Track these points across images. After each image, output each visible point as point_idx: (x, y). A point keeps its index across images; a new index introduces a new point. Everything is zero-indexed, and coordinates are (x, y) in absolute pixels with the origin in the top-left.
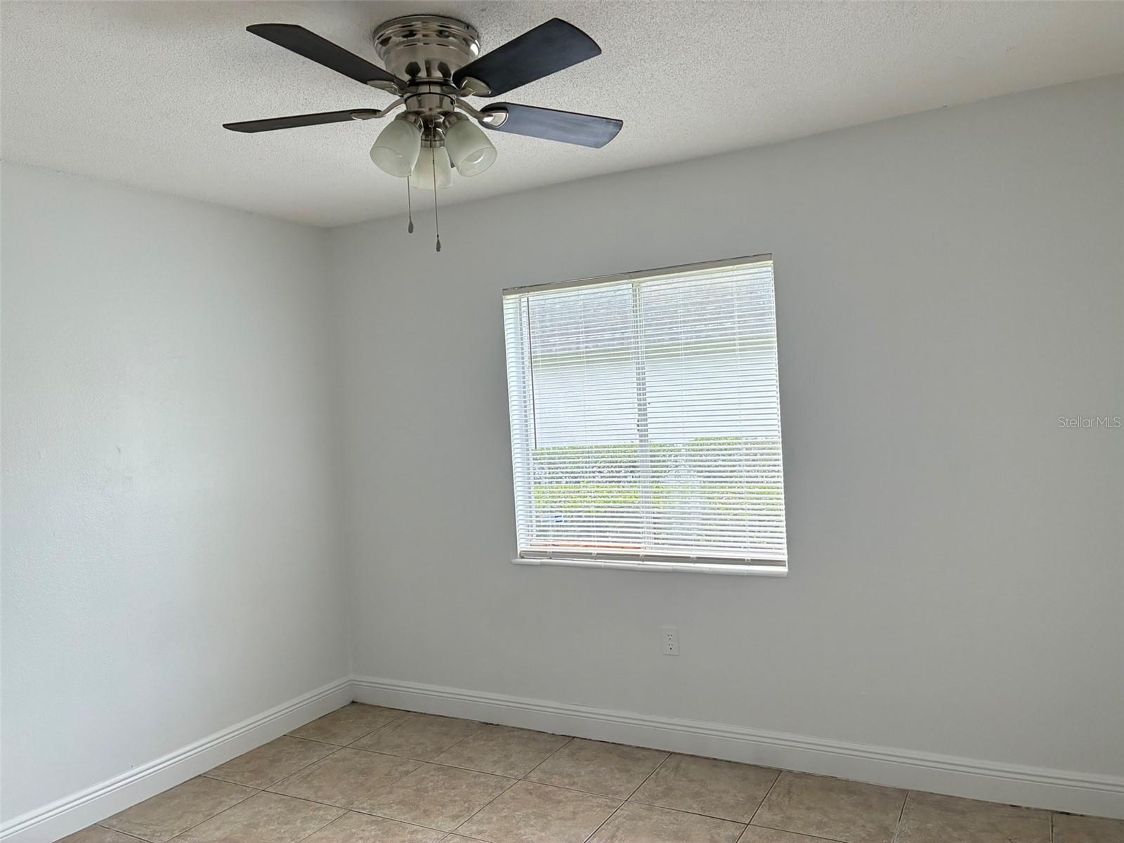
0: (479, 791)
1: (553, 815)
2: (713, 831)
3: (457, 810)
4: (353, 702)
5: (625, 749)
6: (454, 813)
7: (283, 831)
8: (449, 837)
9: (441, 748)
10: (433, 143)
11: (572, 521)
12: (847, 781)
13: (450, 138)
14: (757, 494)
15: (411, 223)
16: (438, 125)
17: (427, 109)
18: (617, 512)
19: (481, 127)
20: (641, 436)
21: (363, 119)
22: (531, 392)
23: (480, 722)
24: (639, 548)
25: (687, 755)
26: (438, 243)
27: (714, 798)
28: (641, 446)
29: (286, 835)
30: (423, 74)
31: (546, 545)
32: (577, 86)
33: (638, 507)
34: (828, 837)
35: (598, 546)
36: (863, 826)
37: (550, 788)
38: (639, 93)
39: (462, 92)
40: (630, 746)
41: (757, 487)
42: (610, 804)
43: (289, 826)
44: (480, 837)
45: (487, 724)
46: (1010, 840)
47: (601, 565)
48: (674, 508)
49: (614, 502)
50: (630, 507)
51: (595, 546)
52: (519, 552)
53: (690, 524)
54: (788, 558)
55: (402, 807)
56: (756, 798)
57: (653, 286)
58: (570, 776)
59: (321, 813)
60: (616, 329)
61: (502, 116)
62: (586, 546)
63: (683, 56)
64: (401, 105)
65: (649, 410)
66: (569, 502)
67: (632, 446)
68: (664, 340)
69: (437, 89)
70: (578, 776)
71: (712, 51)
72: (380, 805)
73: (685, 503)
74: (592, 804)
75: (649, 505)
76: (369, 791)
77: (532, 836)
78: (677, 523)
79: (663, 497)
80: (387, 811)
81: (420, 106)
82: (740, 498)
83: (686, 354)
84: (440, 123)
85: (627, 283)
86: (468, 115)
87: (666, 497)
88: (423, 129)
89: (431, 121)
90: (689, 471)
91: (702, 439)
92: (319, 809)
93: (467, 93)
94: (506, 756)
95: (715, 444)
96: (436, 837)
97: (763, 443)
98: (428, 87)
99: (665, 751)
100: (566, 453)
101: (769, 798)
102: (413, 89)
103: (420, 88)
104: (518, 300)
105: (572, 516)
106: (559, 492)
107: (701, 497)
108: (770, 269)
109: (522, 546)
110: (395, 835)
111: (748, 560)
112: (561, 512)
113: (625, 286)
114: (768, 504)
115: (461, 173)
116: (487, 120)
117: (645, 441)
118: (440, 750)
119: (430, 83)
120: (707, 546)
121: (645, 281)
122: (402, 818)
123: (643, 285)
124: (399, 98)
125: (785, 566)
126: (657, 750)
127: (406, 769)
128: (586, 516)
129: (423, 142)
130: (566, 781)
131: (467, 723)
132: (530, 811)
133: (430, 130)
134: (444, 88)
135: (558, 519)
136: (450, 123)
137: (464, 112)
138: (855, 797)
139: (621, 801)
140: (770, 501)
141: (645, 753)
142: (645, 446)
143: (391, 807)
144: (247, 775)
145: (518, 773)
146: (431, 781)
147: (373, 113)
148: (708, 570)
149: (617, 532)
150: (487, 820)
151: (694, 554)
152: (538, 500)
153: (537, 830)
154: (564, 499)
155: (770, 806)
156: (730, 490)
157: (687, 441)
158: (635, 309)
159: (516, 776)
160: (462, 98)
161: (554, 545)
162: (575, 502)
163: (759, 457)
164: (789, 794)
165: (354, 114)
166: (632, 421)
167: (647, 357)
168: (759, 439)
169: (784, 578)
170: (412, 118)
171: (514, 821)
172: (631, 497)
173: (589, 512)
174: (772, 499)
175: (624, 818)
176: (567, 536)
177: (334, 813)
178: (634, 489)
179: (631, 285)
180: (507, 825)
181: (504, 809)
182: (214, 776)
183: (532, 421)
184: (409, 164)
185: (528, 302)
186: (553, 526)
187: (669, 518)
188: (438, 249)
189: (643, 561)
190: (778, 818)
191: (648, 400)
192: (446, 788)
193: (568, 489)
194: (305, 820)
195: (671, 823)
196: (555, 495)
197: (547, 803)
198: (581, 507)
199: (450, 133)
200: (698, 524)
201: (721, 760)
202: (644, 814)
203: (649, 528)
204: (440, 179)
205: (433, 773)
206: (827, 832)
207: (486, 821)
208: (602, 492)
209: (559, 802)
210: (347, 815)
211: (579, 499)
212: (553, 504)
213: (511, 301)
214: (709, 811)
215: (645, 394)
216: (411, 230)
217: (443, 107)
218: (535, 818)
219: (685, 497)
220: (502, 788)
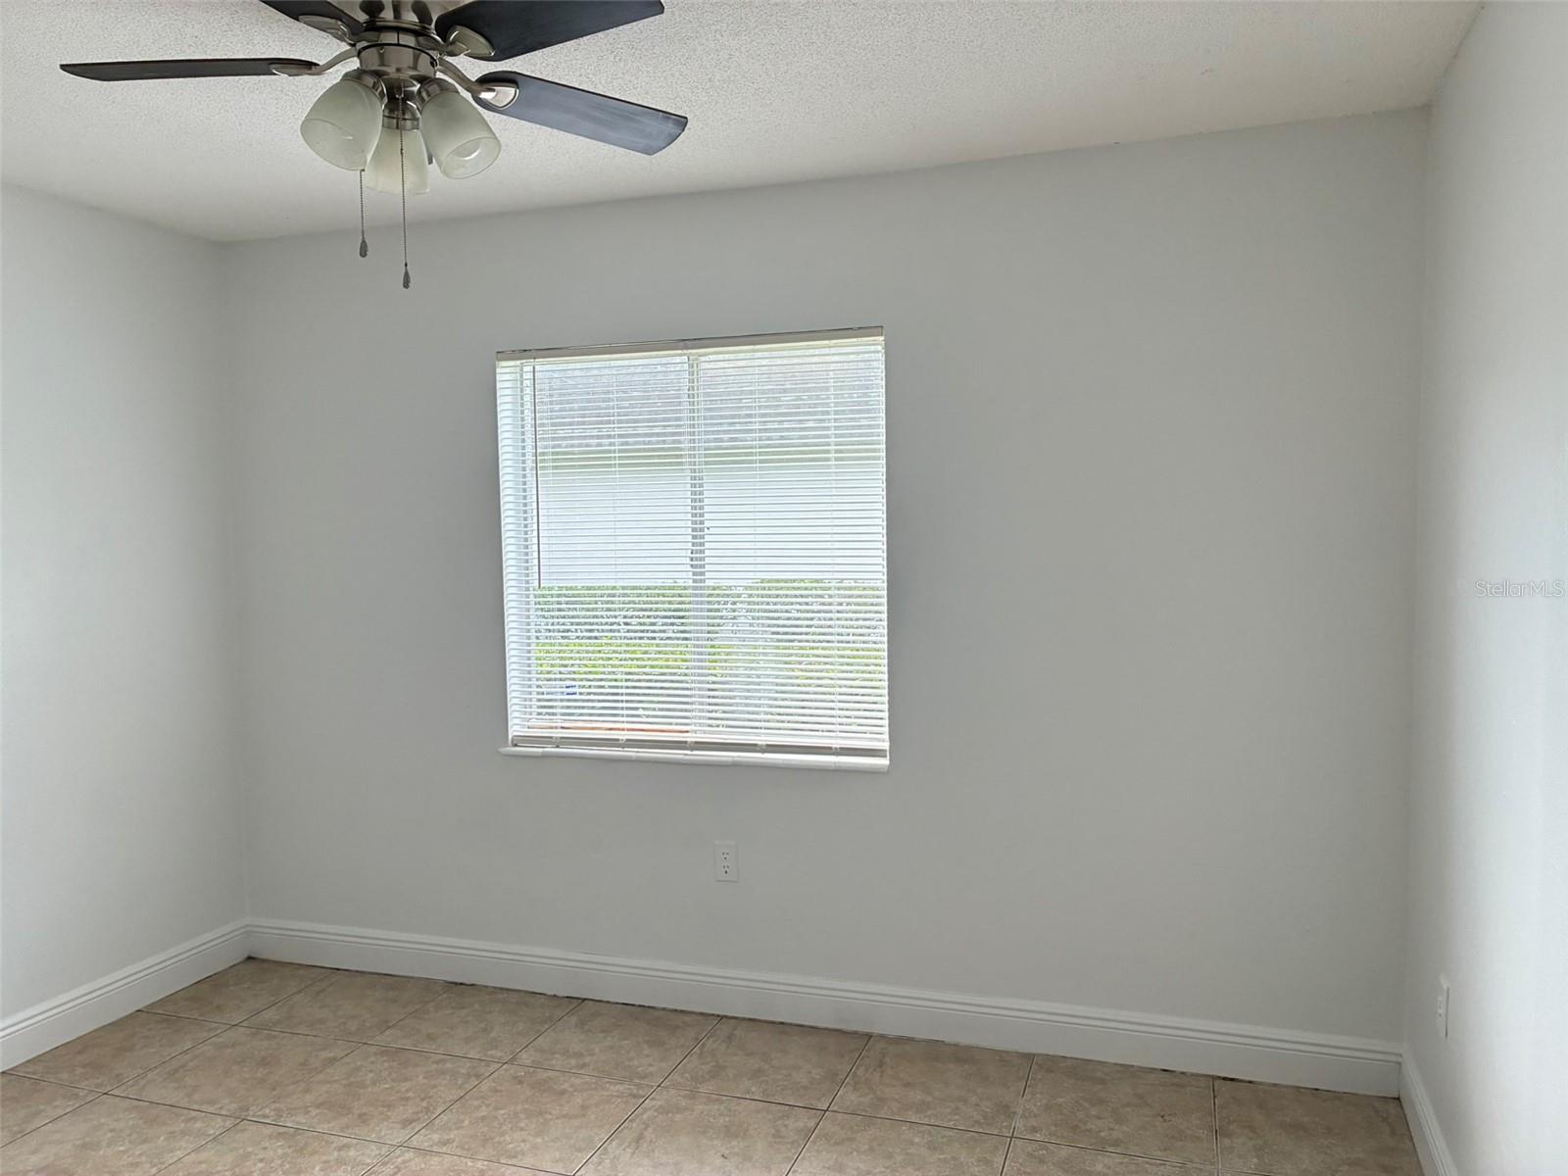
0: (444, 1082)
1: (554, 1112)
2: (780, 1122)
3: (411, 1111)
4: (250, 958)
5: (657, 1014)
6: (405, 1116)
7: (137, 1153)
8: (398, 1152)
9: (386, 1022)
10: (401, 122)
11: (589, 694)
12: (956, 1045)
13: (426, 117)
14: (849, 657)
15: (364, 242)
16: (409, 96)
17: (394, 70)
18: (656, 681)
19: (476, 105)
20: (694, 574)
21: (290, 76)
22: (535, 504)
23: (446, 982)
24: (687, 732)
25: (744, 1019)
26: (407, 275)
27: (780, 1077)
28: (695, 588)
29: (144, 1159)
30: (388, 15)
31: (551, 728)
32: (620, 60)
33: (686, 675)
34: (932, 1122)
35: (628, 730)
36: (977, 1105)
37: (550, 1074)
38: (710, 80)
39: (450, 48)
40: (664, 1009)
41: (848, 648)
42: (635, 1091)
43: (145, 1147)
44: (444, 1149)
45: (456, 984)
46: (1162, 1117)
47: (630, 757)
48: (737, 676)
49: (652, 667)
50: (675, 674)
51: (623, 730)
52: (510, 737)
53: (760, 698)
54: (890, 746)
55: (326, 1111)
56: (836, 1075)
57: (718, 362)
58: (580, 1055)
59: (198, 1125)
60: (656, 420)
61: (507, 93)
62: (611, 729)
63: (776, 32)
64: (352, 59)
65: (707, 538)
66: (586, 666)
67: (673, 588)
68: (721, 440)
69: (409, 40)
70: (589, 1055)
71: (816, 30)
72: (291, 1109)
73: (752, 669)
74: (609, 1093)
75: (704, 671)
76: (274, 1089)
77: (523, 1144)
78: (741, 697)
79: (721, 661)
80: (301, 1119)
81: (382, 64)
82: (826, 663)
83: (761, 461)
84: (412, 92)
85: (680, 355)
86: (457, 86)
87: (726, 661)
88: (386, 100)
89: (399, 89)
90: (751, 625)
91: (770, 581)
92: (194, 1119)
93: (457, 51)
94: (485, 1030)
95: (788, 589)
96: (378, 1152)
97: (850, 589)
98: (396, 35)
99: (713, 1015)
100: (579, 596)
101: (855, 1073)
102: (371, 35)
103: (382, 35)
104: (518, 370)
105: (590, 687)
106: (572, 651)
107: (776, 662)
108: (879, 348)
109: (515, 729)
110: (315, 1152)
111: (836, 748)
112: (574, 680)
113: (678, 359)
114: (863, 672)
115: (445, 173)
116: (486, 96)
117: (701, 581)
118: (384, 1025)
119: (398, 30)
120: (779, 729)
121: (706, 355)
122: (324, 1127)
123: (703, 359)
124: (348, 47)
125: (885, 756)
126: (702, 1014)
127: (331, 1055)
128: (610, 687)
129: (386, 119)
130: (573, 1062)
131: (428, 984)
132: (519, 1108)
133: (397, 102)
134: (420, 38)
135: (570, 690)
136: (429, 95)
137: (450, 80)
138: (967, 1066)
139: (652, 1087)
140: (865, 668)
141: (687, 1019)
142: (701, 588)
143: (308, 1112)
144: (79, 1071)
145: (503, 1053)
146: (371, 1071)
147: (307, 66)
148: (781, 762)
149: (654, 709)
150: (455, 1124)
151: (762, 739)
152: (539, 662)
153: (529, 1134)
154: (578, 662)
155: (856, 1083)
156: (811, 651)
157: (749, 583)
158: (691, 392)
159: (500, 1058)
160: (449, 59)
161: (563, 728)
162: (594, 666)
163: (844, 608)
164: (881, 1067)
165: (274, 66)
166: (683, 553)
167: (706, 463)
168: (846, 584)
169: (883, 773)
170: (370, 81)
171: (496, 1124)
172: (676, 660)
173: (616, 680)
174: (868, 665)
175: (655, 1111)
176: (581, 715)
177: (217, 1126)
178: (680, 649)
179: (686, 358)
180: (486, 1129)
181: (481, 1106)
182: (25, 1072)
183: (535, 547)
184: (363, 151)
185: (534, 372)
186: (562, 700)
187: (730, 690)
188: (406, 284)
189: (692, 750)
190: (867, 1100)
191: (707, 524)
192: (393, 1080)
193: (584, 648)
194: (172, 1135)
195: (721, 1115)
196: (565, 655)
197: (545, 1095)
198: (604, 673)
199: (429, 108)
200: (770, 699)
201: (791, 1024)
202: (684, 1104)
203: (702, 704)
204: (411, 179)
205: (373, 1059)
206: (930, 1117)
207: (454, 1127)
208: (634, 652)
209: (563, 1092)
210: (239, 1127)
211: (601, 662)
212: (562, 669)
213: (508, 370)
214: (773, 1096)
215: (702, 515)
216: (363, 252)
217: (419, 68)
218: (526, 1118)
219: (753, 661)
220: (477, 1076)
